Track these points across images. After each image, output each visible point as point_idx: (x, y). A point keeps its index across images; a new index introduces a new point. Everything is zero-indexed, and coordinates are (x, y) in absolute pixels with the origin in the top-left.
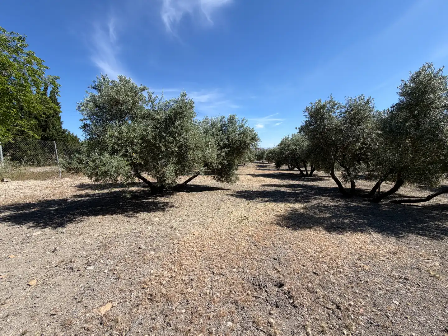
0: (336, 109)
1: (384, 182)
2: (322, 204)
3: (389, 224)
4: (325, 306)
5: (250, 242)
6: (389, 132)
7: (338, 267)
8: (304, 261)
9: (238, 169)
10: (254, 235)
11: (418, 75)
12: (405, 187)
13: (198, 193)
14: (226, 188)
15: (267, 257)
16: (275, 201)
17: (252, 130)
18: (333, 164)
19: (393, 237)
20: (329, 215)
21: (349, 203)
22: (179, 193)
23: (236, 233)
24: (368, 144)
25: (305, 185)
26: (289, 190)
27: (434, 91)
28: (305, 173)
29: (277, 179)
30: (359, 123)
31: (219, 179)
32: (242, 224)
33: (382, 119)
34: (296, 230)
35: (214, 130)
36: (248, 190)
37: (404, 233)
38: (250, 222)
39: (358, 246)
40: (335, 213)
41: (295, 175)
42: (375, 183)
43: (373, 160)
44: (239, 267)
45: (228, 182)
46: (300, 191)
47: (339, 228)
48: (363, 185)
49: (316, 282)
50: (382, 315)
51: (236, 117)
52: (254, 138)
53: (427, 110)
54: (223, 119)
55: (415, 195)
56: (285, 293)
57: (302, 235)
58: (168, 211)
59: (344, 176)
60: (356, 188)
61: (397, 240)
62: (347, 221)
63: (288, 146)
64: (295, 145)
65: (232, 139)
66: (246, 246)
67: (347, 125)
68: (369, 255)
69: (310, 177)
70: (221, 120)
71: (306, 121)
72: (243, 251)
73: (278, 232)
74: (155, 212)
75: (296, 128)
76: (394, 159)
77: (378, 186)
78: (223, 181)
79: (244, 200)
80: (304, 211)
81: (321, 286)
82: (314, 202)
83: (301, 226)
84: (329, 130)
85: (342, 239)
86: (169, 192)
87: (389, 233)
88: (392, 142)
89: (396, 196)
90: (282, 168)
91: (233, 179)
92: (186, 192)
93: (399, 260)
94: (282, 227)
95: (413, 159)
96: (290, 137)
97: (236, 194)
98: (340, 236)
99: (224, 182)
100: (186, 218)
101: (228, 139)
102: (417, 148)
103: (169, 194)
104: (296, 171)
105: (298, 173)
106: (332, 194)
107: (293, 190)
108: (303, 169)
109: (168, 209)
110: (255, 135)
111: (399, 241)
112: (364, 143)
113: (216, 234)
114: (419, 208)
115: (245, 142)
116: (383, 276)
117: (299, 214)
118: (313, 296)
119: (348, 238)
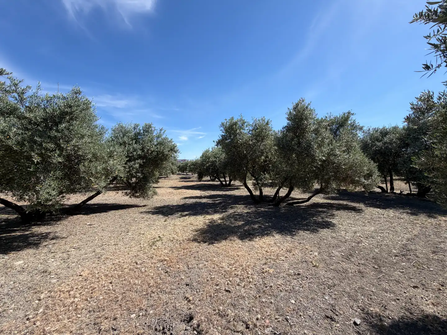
0: (245, 127)
1: (282, 188)
2: (237, 212)
3: (286, 224)
4: (235, 330)
5: (160, 269)
6: (282, 148)
7: (248, 277)
8: (218, 279)
9: (159, 182)
10: (167, 259)
11: (297, 105)
12: (295, 191)
13: (102, 214)
14: (142, 204)
15: (179, 284)
16: (195, 214)
17: (170, 142)
18: (246, 174)
19: (289, 235)
20: (242, 223)
21: (258, 208)
22: (72, 217)
23: (144, 260)
24: (269, 157)
25: (224, 195)
26: (209, 201)
27: (306, 119)
28: (224, 183)
29: (199, 191)
30: (262, 139)
31: (133, 195)
32: (154, 247)
33: (277, 137)
34: (212, 243)
35: (125, 139)
36: (167, 204)
37: (295, 230)
38: (164, 243)
39: (264, 250)
40: (248, 220)
41: (216, 185)
42: (276, 190)
43: (273, 171)
44: (141, 309)
45: (144, 197)
46: (219, 201)
47: (250, 234)
48: (269, 191)
49: (228, 302)
50: (283, 320)
51: (152, 126)
52: (173, 149)
53: (304, 133)
54: (137, 127)
55: (301, 198)
56: (194, 329)
57: (218, 248)
58: (45, 246)
59: (254, 185)
60: (263, 194)
61: (291, 238)
62: (256, 226)
63: (209, 159)
64: (215, 157)
65: (148, 150)
66: (154, 276)
67: (254, 141)
68: (273, 257)
69: (228, 187)
70: (135, 128)
71: (222, 136)
72: (150, 283)
73: (194, 250)
74: (20, 250)
75: (214, 141)
76: (287, 170)
77: (277, 192)
78: (137, 197)
79: (161, 216)
80: (222, 222)
81: (232, 305)
82: (231, 211)
83: (218, 238)
84: (241, 144)
85: (252, 245)
86: (56, 218)
87: (286, 232)
88: (284, 157)
89: (290, 199)
90: (204, 179)
91: (150, 193)
92: (84, 214)
93: (294, 256)
94: (199, 242)
95: (298, 170)
96: (211, 150)
97: (153, 210)
98: (251, 243)
99: (139, 198)
100: (73, 252)
101: (142, 150)
102: (300, 162)
103: (54, 221)
104: (217, 181)
105: (219, 184)
106: (245, 202)
107: (213, 201)
108: (222, 179)
109: (46, 243)
110: (175, 146)
111: (293, 238)
112: (267, 157)
113: (117, 267)
114: (303, 207)
115: (163, 153)
116: (283, 277)
117: (217, 225)
118: (224, 322)
119: (257, 243)
